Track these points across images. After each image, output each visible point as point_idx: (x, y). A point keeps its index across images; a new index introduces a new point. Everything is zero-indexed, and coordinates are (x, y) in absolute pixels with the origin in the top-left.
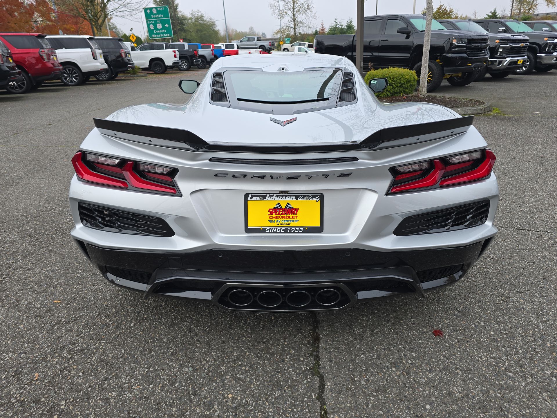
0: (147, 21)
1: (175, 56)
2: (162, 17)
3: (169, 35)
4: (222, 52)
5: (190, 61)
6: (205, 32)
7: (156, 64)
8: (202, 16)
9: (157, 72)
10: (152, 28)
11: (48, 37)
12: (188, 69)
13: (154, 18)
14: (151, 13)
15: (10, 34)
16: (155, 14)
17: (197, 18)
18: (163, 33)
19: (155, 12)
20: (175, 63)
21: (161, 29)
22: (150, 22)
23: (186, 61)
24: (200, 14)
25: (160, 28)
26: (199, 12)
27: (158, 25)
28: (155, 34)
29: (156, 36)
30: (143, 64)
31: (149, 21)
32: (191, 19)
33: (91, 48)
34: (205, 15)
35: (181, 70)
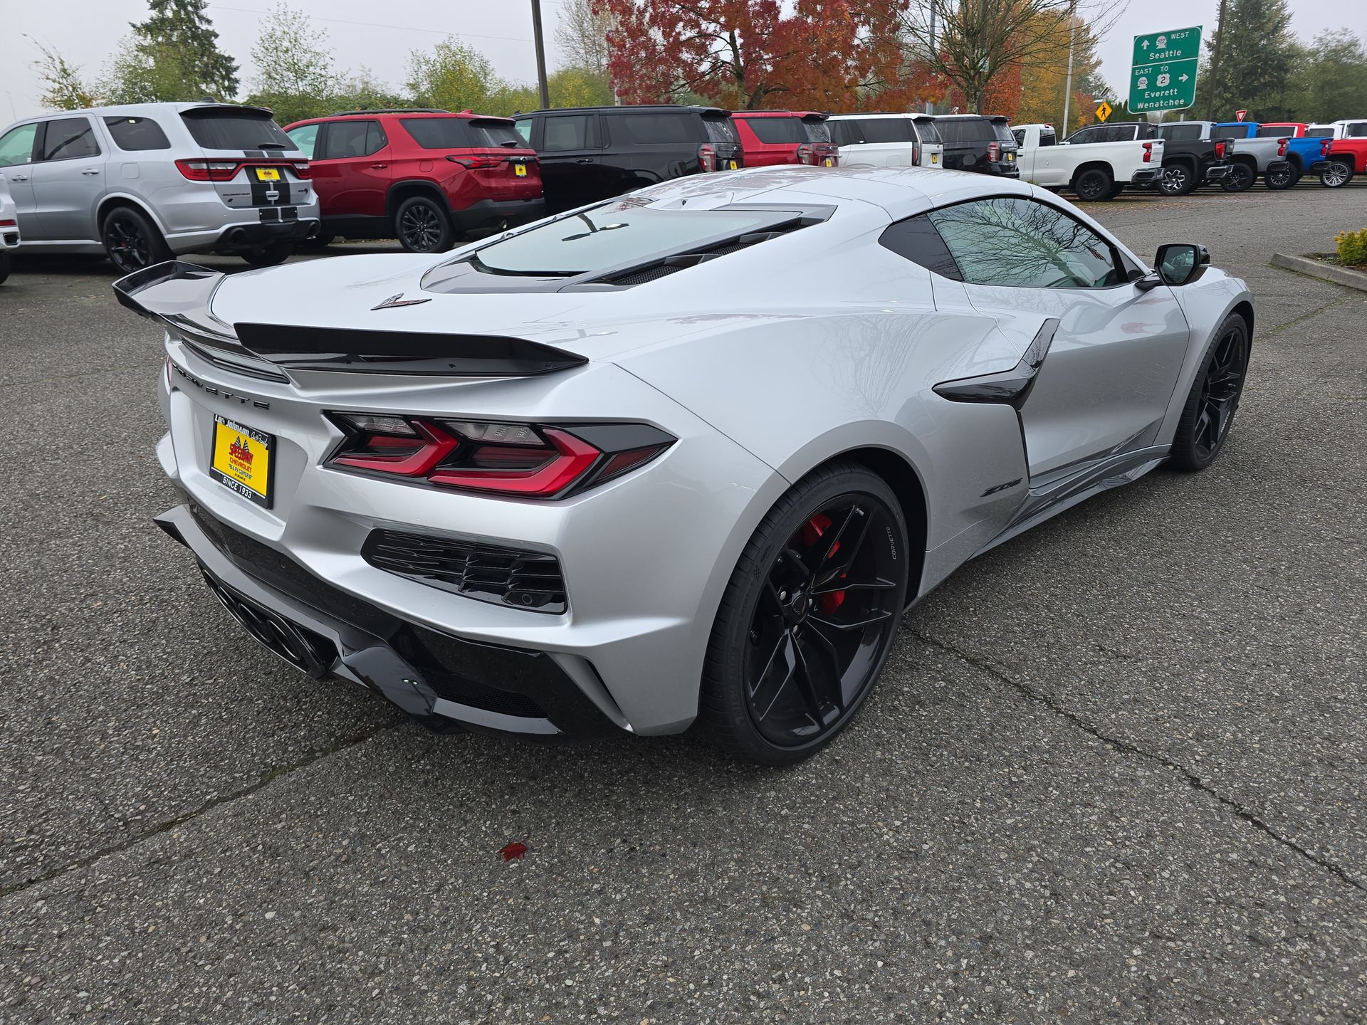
0: (1134, 70)
1: (1147, 158)
2: (1177, 57)
3: (1182, 101)
4: (1321, 146)
5: (1196, 169)
6: (1347, 89)
7: (1090, 179)
8: (1354, 44)
9: (1086, 197)
10: (1142, 86)
11: (831, 118)
12: (1187, 191)
13: (1155, 60)
14: (1153, 47)
15: (759, 114)
16: (1162, 50)
17: (1334, 51)
18: (1169, 97)
19: (1161, 46)
20: (1141, 176)
21: (1165, 88)
22: (1142, 72)
23: (1186, 170)
24: (1346, 39)
25: (1163, 85)
26: (1345, 30)
27: (1160, 77)
28: (1148, 101)
29: (1146, 105)
30: (1058, 178)
31: (1140, 68)
32: (1314, 53)
33: (914, 140)
34: (1362, 42)
35: (1165, 194)
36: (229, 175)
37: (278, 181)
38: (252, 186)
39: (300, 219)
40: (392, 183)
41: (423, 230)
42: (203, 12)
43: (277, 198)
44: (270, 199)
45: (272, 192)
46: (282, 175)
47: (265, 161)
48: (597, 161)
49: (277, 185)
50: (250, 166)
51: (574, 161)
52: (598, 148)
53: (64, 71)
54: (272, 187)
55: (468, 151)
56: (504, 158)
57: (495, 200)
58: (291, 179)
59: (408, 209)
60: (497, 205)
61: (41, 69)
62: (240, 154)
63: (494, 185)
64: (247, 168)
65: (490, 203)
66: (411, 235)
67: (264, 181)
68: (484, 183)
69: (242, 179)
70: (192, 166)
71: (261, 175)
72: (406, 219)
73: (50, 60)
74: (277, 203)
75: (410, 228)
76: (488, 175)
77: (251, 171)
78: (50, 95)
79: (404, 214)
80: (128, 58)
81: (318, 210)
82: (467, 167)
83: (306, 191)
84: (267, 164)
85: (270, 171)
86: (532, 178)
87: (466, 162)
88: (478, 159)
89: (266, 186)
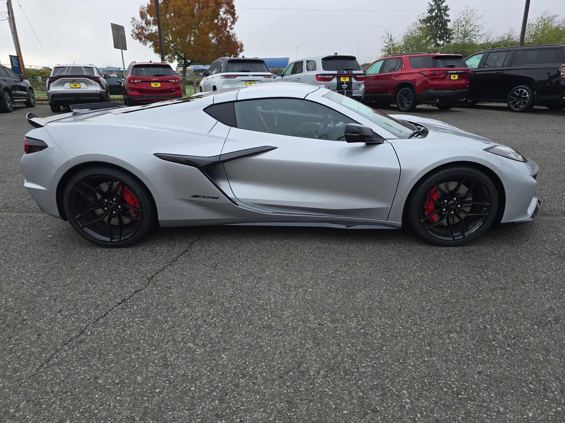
36: (330, 79)
37: (348, 82)
38: (338, 83)
39: (353, 95)
40: (398, 82)
41: (405, 101)
42: (447, 12)
43: (346, 88)
44: (343, 88)
45: (345, 85)
46: (350, 79)
47: (345, 74)
48: (505, 72)
49: (347, 83)
50: (338, 76)
51: (495, 72)
52: (508, 66)
53: (391, 39)
54: (345, 84)
55: (428, 69)
56: (444, 72)
57: (434, 90)
58: (354, 81)
59: (402, 92)
60: (435, 92)
61: (384, 39)
62: (336, 72)
63: (435, 83)
64: (337, 77)
65: (432, 91)
66: (400, 103)
67: (342, 82)
68: (431, 82)
69: (335, 81)
70: (319, 76)
71: (342, 79)
72: (400, 97)
73: (387, 35)
74: (346, 89)
75: (401, 100)
76: (434, 79)
77: (339, 77)
78: (384, 48)
79: (400, 94)
80: (408, 33)
81: (363, 92)
82: (425, 76)
83: (360, 85)
84: (345, 76)
85: (346, 78)
86: (462, 80)
87: (426, 74)
88: (430, 72)
89: (343, 83)
